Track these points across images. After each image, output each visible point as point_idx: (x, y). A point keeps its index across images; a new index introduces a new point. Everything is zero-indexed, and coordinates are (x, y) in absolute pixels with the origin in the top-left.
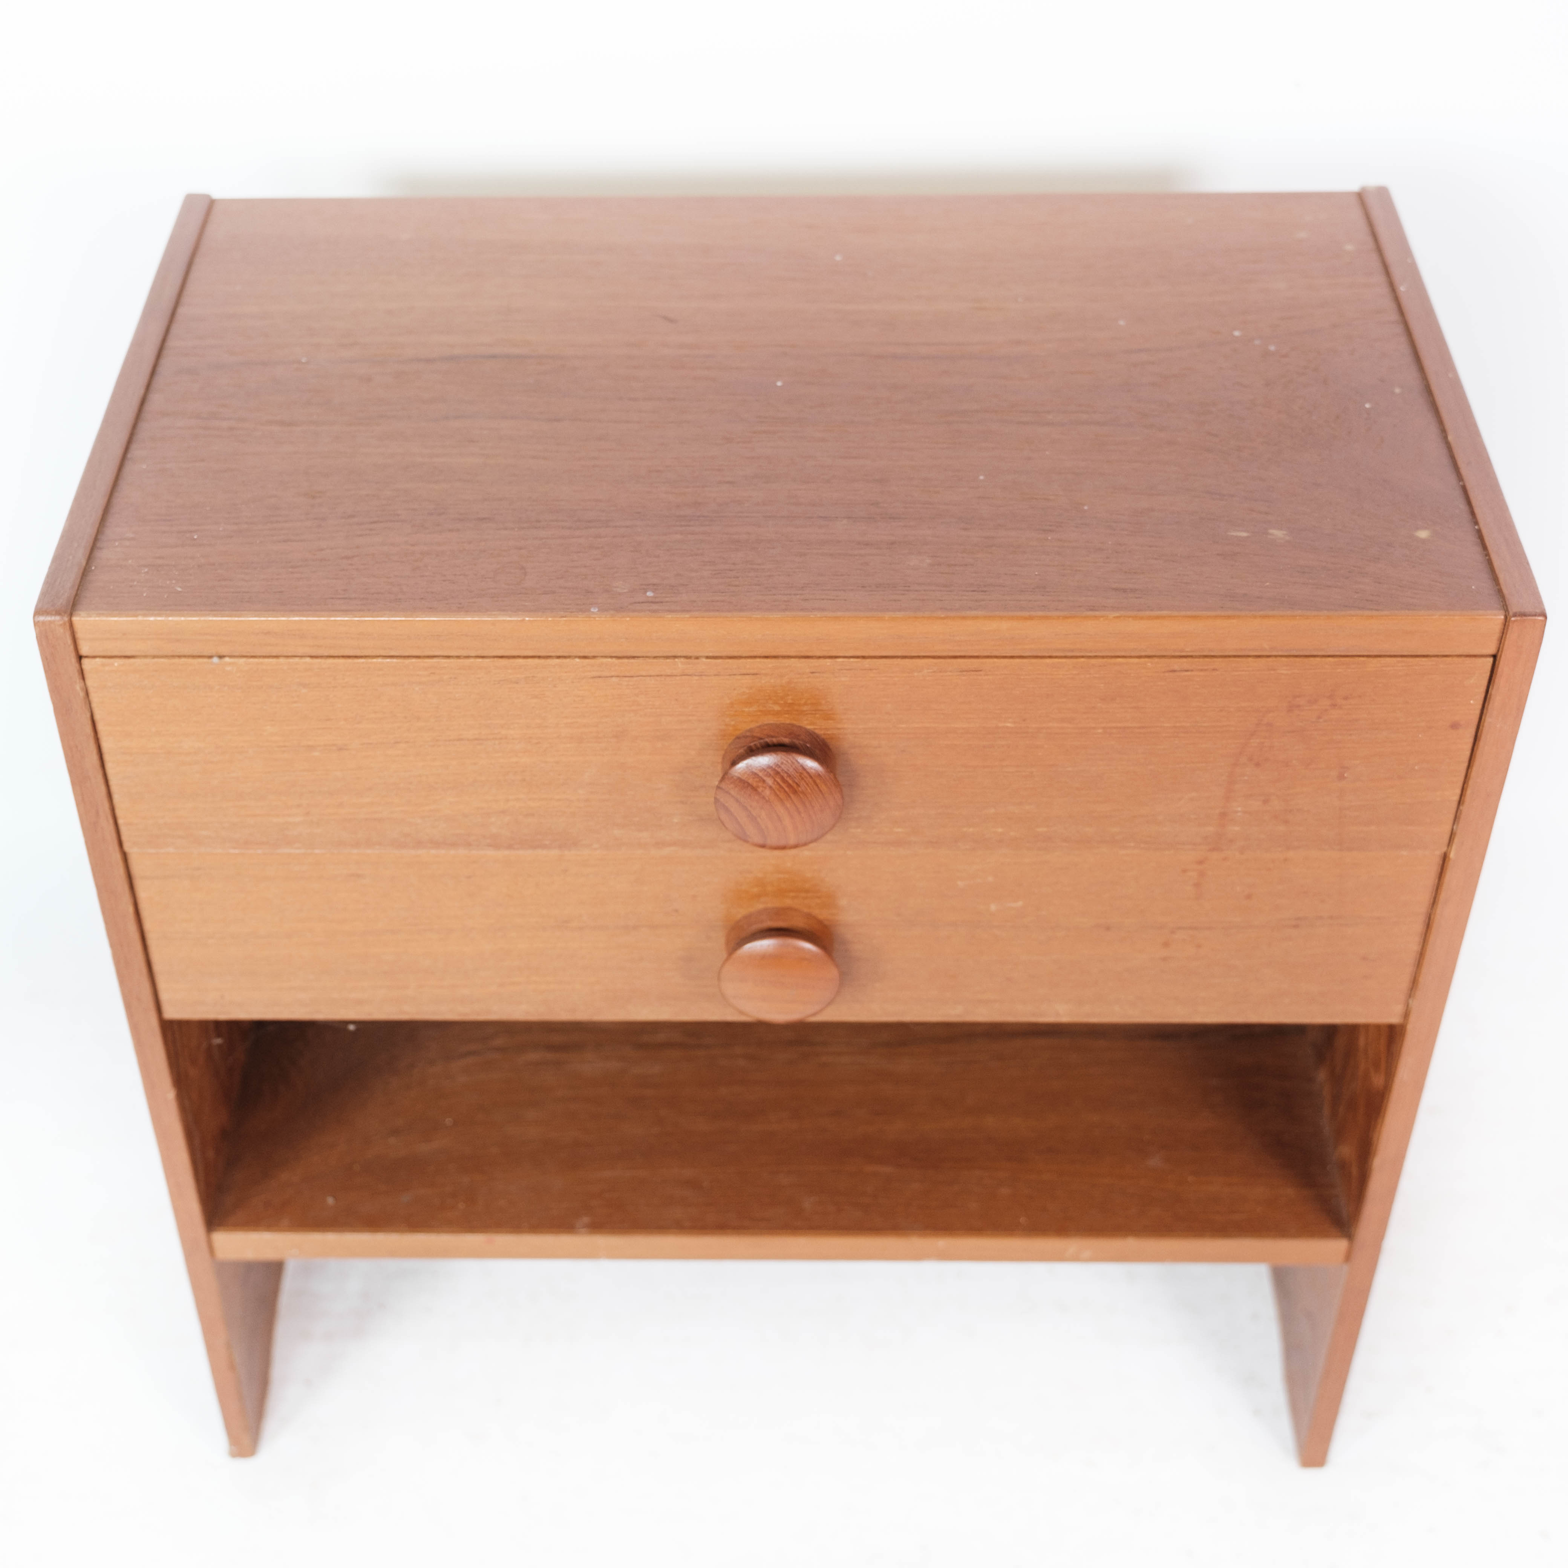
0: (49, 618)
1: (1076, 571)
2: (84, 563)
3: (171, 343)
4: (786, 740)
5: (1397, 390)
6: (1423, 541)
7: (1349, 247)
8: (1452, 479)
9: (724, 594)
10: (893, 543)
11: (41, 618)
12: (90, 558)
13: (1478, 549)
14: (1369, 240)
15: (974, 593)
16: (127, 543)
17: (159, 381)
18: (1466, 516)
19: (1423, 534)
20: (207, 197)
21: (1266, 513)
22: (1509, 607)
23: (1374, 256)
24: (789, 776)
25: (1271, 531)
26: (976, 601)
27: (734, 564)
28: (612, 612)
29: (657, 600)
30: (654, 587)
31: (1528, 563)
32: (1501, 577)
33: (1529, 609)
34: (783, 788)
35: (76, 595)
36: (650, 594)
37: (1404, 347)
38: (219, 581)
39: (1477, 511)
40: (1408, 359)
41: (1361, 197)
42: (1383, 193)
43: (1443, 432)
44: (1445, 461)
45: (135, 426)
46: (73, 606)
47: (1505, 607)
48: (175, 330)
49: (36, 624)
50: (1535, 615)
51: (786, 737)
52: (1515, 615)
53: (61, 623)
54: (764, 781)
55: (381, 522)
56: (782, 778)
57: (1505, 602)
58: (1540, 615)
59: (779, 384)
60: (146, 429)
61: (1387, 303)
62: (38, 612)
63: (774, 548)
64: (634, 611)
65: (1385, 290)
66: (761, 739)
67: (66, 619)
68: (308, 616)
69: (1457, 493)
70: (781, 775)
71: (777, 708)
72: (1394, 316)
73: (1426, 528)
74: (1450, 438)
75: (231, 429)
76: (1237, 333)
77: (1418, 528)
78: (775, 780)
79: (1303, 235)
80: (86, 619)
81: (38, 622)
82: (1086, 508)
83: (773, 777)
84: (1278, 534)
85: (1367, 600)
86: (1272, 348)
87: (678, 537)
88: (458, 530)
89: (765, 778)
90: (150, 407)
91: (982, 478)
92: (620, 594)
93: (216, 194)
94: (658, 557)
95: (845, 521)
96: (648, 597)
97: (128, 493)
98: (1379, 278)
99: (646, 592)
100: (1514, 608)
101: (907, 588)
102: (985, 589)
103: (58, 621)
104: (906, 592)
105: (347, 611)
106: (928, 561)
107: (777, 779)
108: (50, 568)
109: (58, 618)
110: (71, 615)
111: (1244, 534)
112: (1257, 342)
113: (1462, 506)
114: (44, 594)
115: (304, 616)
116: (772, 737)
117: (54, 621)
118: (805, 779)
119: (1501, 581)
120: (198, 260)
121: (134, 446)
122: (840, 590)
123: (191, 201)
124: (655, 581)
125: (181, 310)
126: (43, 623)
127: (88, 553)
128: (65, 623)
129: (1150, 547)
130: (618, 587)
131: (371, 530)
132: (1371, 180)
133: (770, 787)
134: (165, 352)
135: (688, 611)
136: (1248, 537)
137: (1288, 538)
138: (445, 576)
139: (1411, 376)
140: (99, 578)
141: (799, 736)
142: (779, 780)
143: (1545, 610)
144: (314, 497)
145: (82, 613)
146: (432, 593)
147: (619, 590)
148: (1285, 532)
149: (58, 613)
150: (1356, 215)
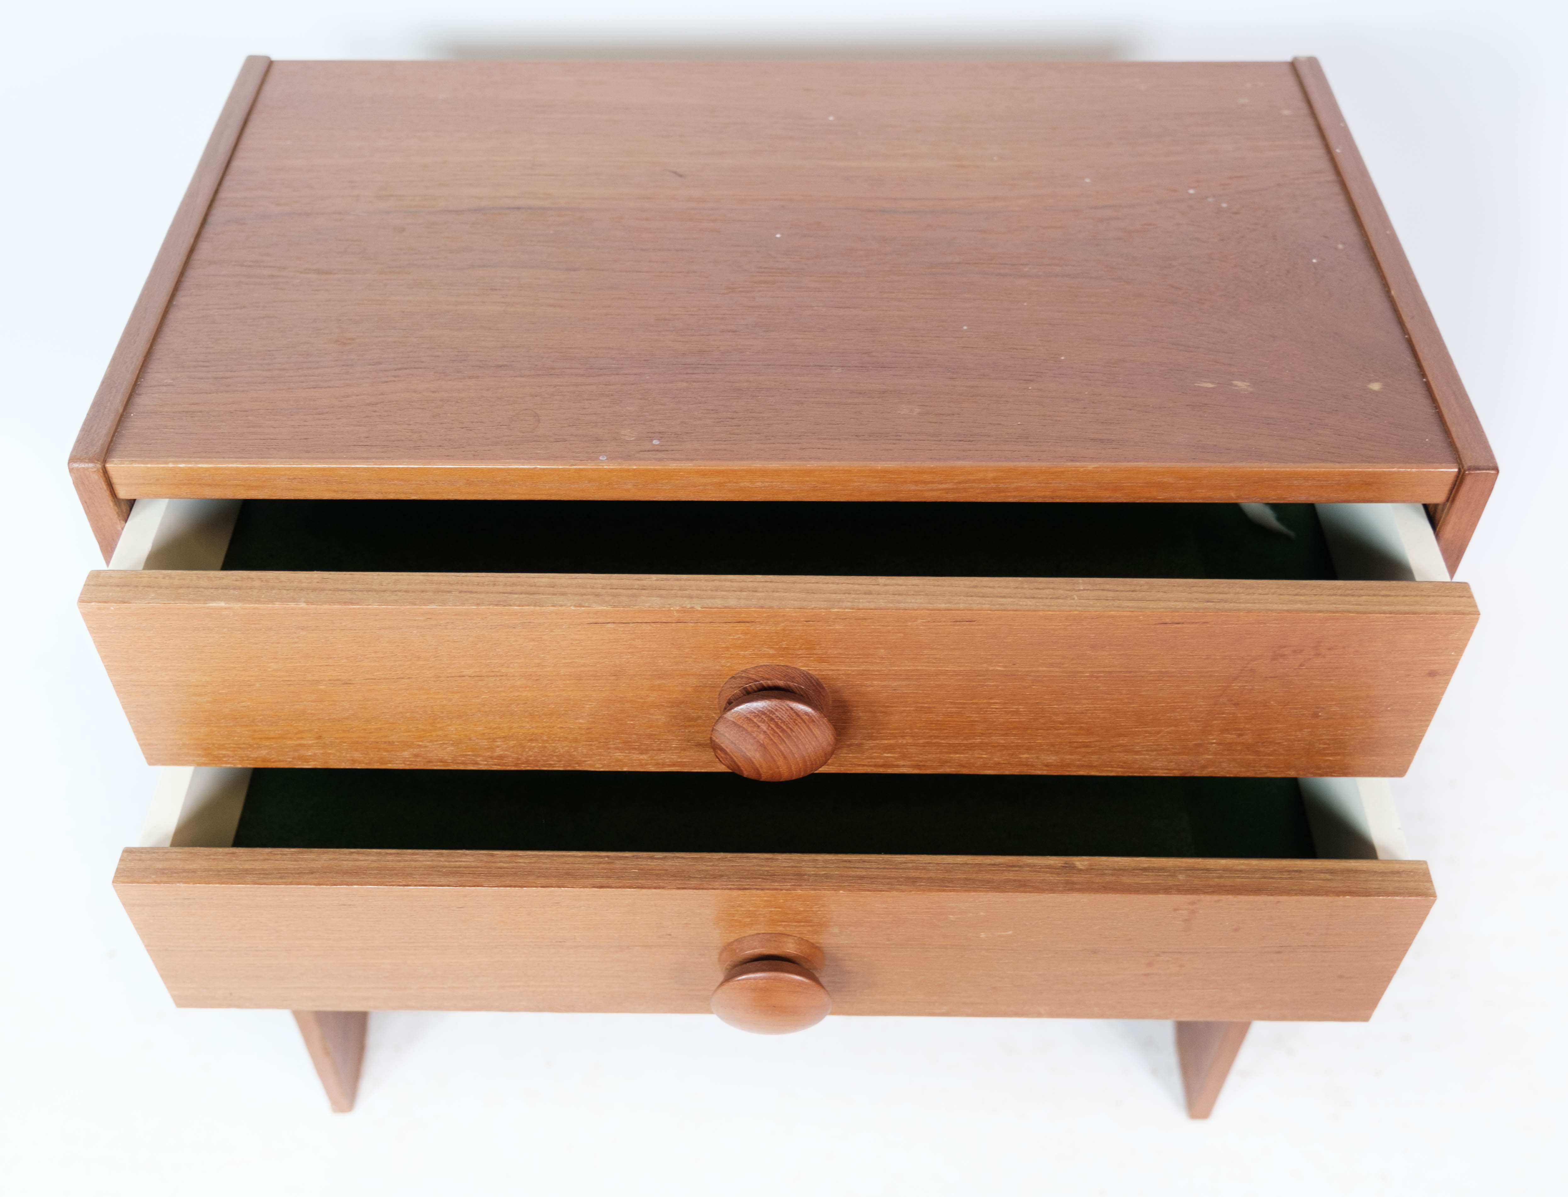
0: (82, 465)
1: (1056, 420)
2: (121, 410)
3: (223, 194)
4: (781, 683)
5: (1340, 246)
6: (1376, 393)
7: (1286, 112)
8: (1396, 331)
9: (726, 442)
10: (884, 392)
11: (76, 465)
12: (128, 403)
13: (1427, 402)
14: (1302, 105)
15: (961, 442)
16: (164, 389)
17: (209, 229)
18: (1414, 369)
19: (1376, 386)
20: (268, 58)
21: (1230, 365)
22: (1463, 460)
23: (1309, 122)
24: (783, 722)
25: (1235, 382)
26: (963, 450)
27: (736, 412)
28: (619, 461)
29: (663, 448)
30: (661, 435)
31: (1477, 417)
32: (1453, 430)
33: (1481, 464)
34: (777, 733)
35: (111, 441)
36: (656, 442)
37: (1341, 206)
38: (248, 427)
39: (1425, 364)
40: (1348, 217)
41: (1293, 66)
42: (1313, 63)
43: (1386, 287)
44: (1389, 314)
45: (182, 273)
46: (107, 452)
47: (1458, 460)
48: (228, 182)
49: (71, 470)
50: (1489, 469)
51: (780, 680)
52: (1469, 469)
53: (95, 469)
54: (759, 726)
55: (406, 369)
56: (777, 725)
57: (1459, 455)
58: (1493, 469)
59: (778, 236)
60: (193, 274)
61: (1324, 164)
62: (72, 460)
63: (773, 396)
64: (640, 459)
65: (1321, 152)
66: (757, 681)
67: (99, 466)
68: (331, 463)
69: (1404, 347)
70: (775, 722)
71: (772, 652)
72: (1330, 176)
73: (1377, 381)
74: (1393, 293)
75: (272, 276)
76: (1191, 191)
77: (1370, 381)
78: (769, 726)
79: (1244, 100)
80: (120, 466)
81: (73, 469)
82: (1063, 358)
83: (767, 723)
84: (1241, 385)
85: (1329, 453)
86: (1224, 205)
87: (684, 384)
88: (478, 377)
89: (760, 724)
90: (199, 256)
91: (965, 328)
92: (628, 442)
93: (275, 57)
94: (664, 404)
95: (839, 370)
96: (654, 445)
97: (171, 339)
98: (1315, 141)
99: (652, 440)
100: (1467, 463)
101: (898, 438)
102: (971, 439)
103: (91, 468)
104: (898, 441)
105: (367, 458)
106: (918, 410)
107: (771, 725)
108: (88, 414)
109: (91, 465)
110: (105, 461)
111: (1210, 385)
112: (1210, 200)
113: (1409, 359)
114: (80, 441)
115: (326, 463)
116: (768, 679)
117: (88, 468)
118: (799, 724)
119: (1454, 435)
120: (254, 117)
121: (181, 293)
122: (835, 439)
123: (251, 61)
124: (662, 429)
125: (235, 164)
126: (78, 469)
127: (126, 400)
128: (98, 470)
129: (1124, 397)
130: (625, 435)
131: (394, 376)
132: (1302, 51)
133: (765, 732)
134: (217, 204)
135: (692, 460)
136: (1213, 388)
137: (1251, 389)
138: (462, 423)
139: (1350, 232)
140: (136, 423)
141: (793, 678)
142: (773, 726)
143: (1496, 464)
144: (344, 344)
145: (116, 460)
146: (450, 440)
147: (627, 438)
148: (1248, 384)
149: (91, 460)
150: (1290, 82)
